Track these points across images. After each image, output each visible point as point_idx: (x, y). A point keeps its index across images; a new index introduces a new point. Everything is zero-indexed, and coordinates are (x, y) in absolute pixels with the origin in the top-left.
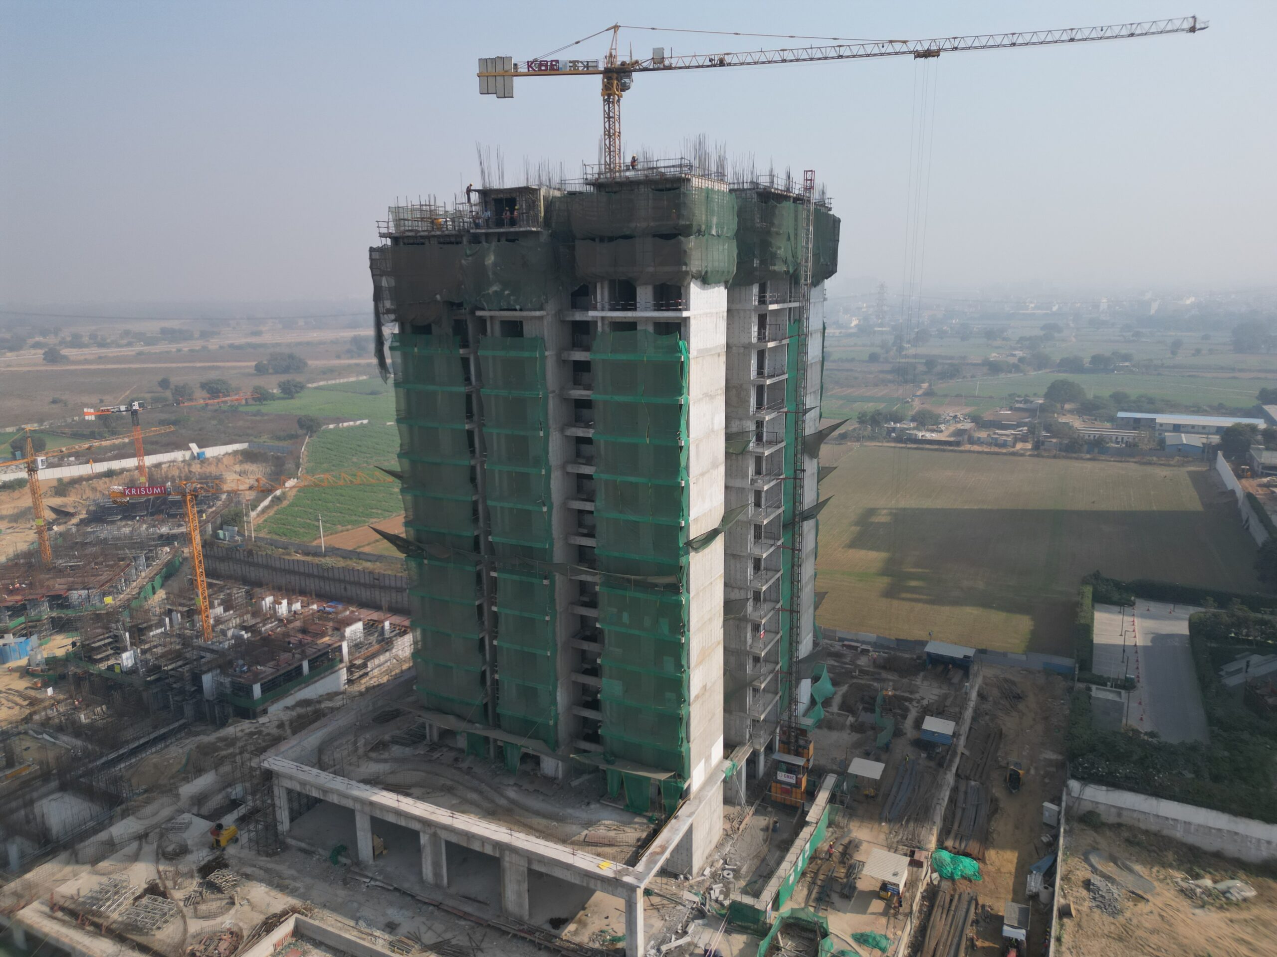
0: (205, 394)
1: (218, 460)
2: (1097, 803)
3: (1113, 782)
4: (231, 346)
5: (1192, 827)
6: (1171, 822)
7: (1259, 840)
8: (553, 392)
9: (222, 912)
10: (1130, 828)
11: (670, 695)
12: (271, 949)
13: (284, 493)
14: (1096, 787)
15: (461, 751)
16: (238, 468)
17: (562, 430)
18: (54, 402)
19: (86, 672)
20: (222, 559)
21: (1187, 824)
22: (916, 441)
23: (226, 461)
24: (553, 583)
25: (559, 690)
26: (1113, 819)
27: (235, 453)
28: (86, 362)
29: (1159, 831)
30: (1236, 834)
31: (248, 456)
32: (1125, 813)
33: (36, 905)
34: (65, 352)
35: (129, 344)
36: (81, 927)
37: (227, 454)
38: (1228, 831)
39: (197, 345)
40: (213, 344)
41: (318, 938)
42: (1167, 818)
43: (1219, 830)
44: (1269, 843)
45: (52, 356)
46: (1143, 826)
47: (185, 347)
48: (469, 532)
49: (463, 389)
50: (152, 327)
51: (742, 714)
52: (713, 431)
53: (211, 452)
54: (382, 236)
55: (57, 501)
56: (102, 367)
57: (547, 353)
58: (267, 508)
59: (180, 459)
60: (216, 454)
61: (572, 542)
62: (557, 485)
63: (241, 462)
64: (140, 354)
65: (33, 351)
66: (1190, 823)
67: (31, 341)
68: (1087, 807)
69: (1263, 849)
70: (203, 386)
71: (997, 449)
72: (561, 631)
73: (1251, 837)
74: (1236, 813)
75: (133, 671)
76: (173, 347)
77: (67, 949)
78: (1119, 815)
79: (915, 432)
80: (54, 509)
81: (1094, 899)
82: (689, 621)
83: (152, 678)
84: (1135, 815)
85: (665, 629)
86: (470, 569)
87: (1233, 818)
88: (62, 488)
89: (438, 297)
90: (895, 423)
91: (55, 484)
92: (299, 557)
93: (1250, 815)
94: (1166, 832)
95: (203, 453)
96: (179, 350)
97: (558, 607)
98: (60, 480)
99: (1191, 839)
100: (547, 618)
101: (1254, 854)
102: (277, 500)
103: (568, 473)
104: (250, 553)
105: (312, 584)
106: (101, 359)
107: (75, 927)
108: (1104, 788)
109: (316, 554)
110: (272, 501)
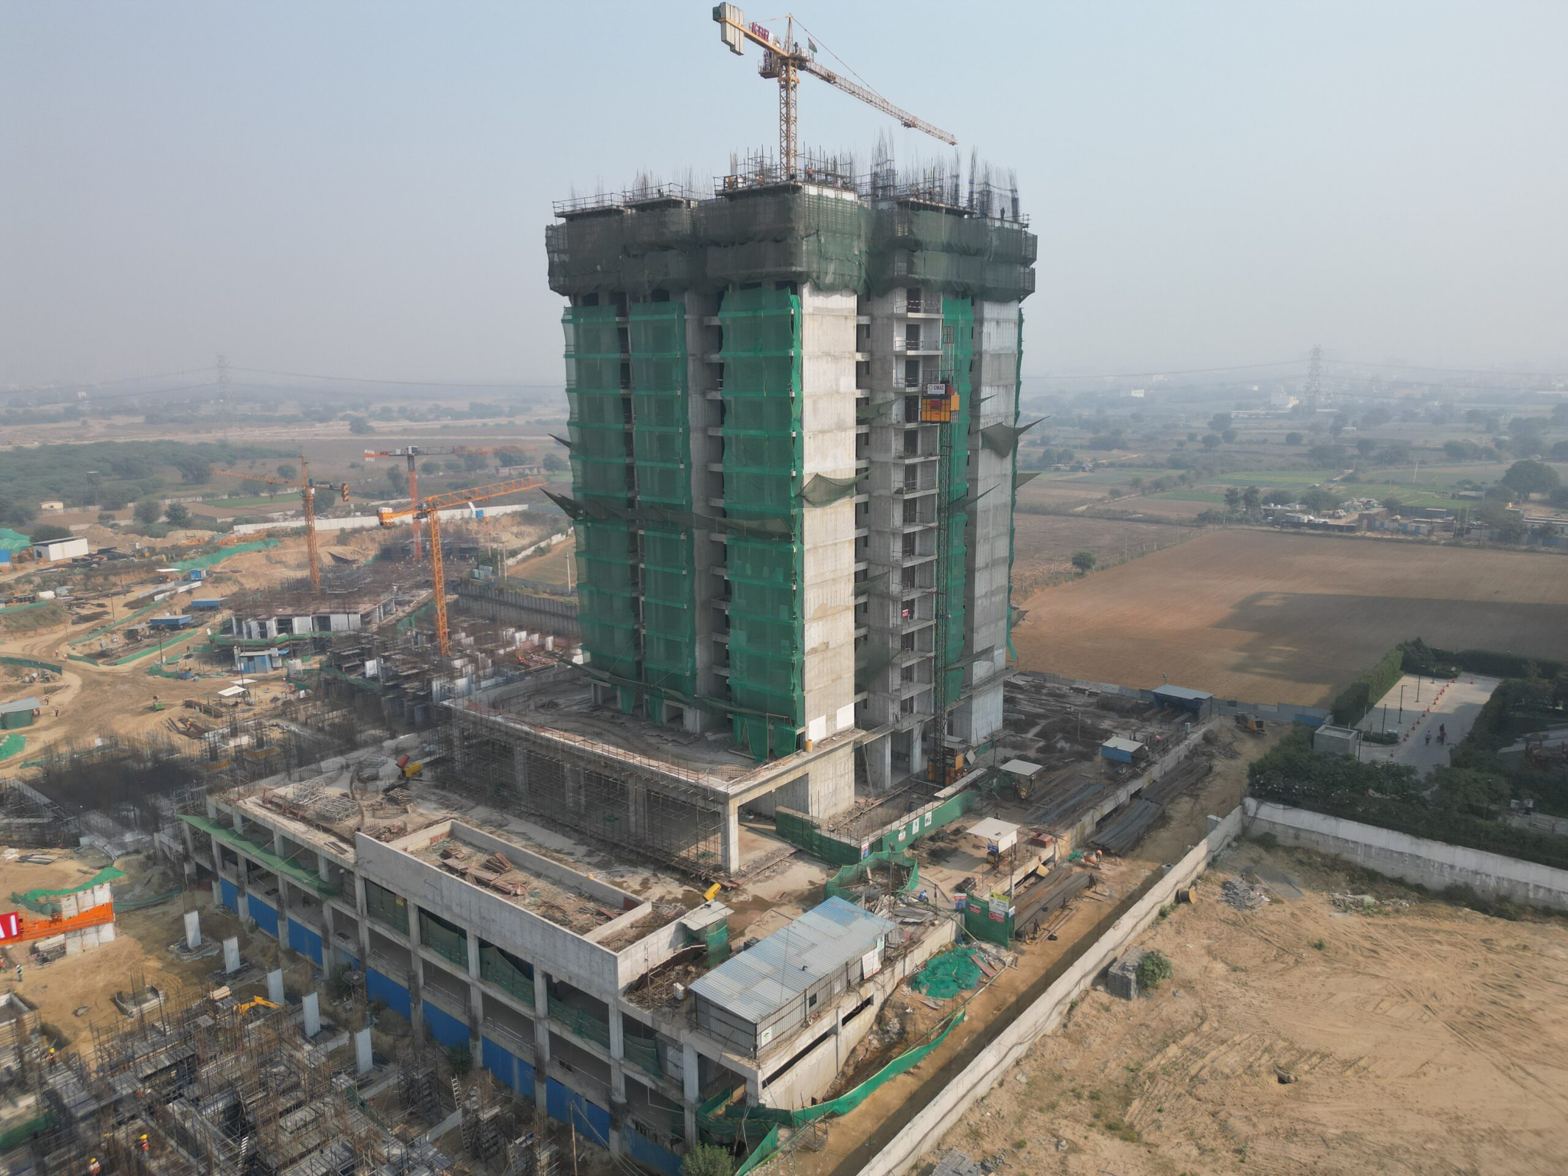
0: (498, 462)
1: (496, 519)
2: (1274, 823)
3: (1291, 801)
4: (539, 422)
5: (1373, 851)
6: (1351, 845)
7: (1442, 864)
8: (693, 355)
9: (396, 815)
10: (1307, 851)
11: (785, 643)
12: (427, 842)
13: (549, 545)
14: (1273, 805)
15: (619, 711)
16: (515, 529)
17: (703, 394)
18: (353, 466)
19: (335, 679)
20: (476, 598)
21: (1368, 847)
22: (1299, 524)
23: (503, 521)
24: (691, 537)
25: (697, 645)
26: (1290, 842)
27: (514, 514)
28: (391, 433)
29: (1337, 855)
30: (1419, 857)
31: (527, 518)
32: (1302, 834)
33: (253, 799)
34: (374, 424)
35: (437, 418)
36: (283, 814)
37: (506, 514)
38: (1410, 855)
39: (503, 421)
40: (520, 420)
41: (468, 839)
42: (1347, 841)
43: (1401, 853)
44: (1452, 867)
45: (358, 426)
46: (1322, 850)
47: (491, 422)
48: (623, 495)
49: (618, 356)
50: (463, 405)
51: (885, 694)
52: (838, 392)
53: (490, 512)
54: (558, 215)
55: (338, 550)
56: (405, 437)
57: (686, 317)
58: (528, 557)
59: (458, 517)
60: (494, 514)
61: (713, 504)
62: (696, 445)
63: (519, 524)
64: (445, 427)
65: (342, 423)
66: (1370, 846)
67: (341, 414)
68: (1266, 828)
69: (1446, 874)
70: (497, 453)
71: (1401, 537)
72: (701, 592)
73: (1434, 862)
74: (1417, 834)
75: (374, 678)
76: (478, 422)
77: (270, 827)
78: (1297, 837)
79: (1300, 515)
80: (333, 556)
81: (1227, 895)
82: (803, 572)
83: (390, 684)
84: (1314, 837)
85: (780, 578)
86: (624, 529)
87: (1415, 840)
88: (344, 537)
89: (599, 267)
90: (1276, 505)
91: (338, 533)
92: (546, 596)
93: (1432, 836)
94: (1345, 856)
95: (482, 512)
96: (485, 425)
97: (696, 565)
98: (343, 530)
99: (1372, 864)
100: (684, 572)
101: (1437, 881)
102: (541, 552)
103: (710, 437)
104: (501, 591)
105: (554, 623)
106: (405, 431)
107: (279, 814)
108: (1281, 806)
109: (562, 594)
110: (535, 551)
